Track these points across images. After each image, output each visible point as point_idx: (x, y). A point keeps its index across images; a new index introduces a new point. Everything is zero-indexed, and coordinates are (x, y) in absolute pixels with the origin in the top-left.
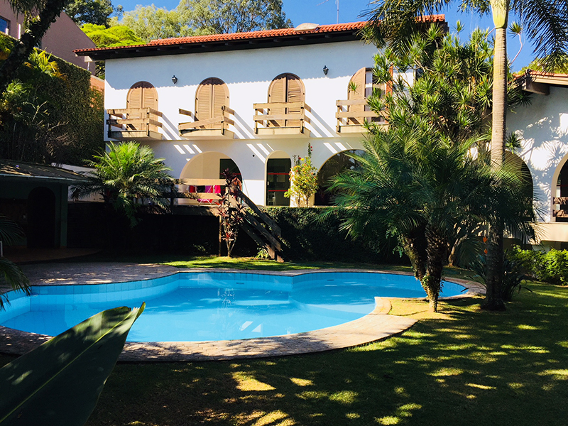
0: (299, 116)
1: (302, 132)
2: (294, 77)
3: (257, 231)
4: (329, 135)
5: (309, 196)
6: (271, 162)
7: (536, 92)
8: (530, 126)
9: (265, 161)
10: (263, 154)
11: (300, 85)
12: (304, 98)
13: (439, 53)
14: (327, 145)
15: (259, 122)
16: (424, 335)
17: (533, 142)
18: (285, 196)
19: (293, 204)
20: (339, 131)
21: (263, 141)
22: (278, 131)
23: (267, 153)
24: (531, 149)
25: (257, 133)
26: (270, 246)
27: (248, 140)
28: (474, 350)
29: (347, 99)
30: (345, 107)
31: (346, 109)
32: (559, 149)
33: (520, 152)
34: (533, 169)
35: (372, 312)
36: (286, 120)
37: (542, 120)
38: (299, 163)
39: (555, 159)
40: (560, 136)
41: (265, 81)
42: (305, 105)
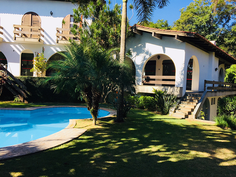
0: (38, 33)
1: (39, 41)
2: (36, 14)
3: (14, 88)
4: (53, 44)
5: (43, 72)
6: (23, 54)
7: (138, 33)
8: (135, 47)
9: (20, 54)
10: (19, 51)
11: (39, 19)
12: (41, 25)
13: (101, 12)
14: (52, 48)
15: (17, 34)
16: (89, 137)
17: (136, 53)
18: (31, 71)
19: (35, 75)
20: (58, 42)
21: (19, 44)
22: (27, 40)
23: (21, 50)
24: (136, 56)
25: (15, 39)
26: (21, 96)
27: (10, 43)
28: (110, 142)
29: (61, 27)
30: (61, 32)
31: (61, 33)
32: (145, 57)
33: (131, 57)
34: (136, 64)
35: (66, 128)
36: (31, 35)
37: (139, 45)
38: (38, 56)
39: (143, 60)
40: (146, 52)
41: (20, 14)
42: (41, 28)
